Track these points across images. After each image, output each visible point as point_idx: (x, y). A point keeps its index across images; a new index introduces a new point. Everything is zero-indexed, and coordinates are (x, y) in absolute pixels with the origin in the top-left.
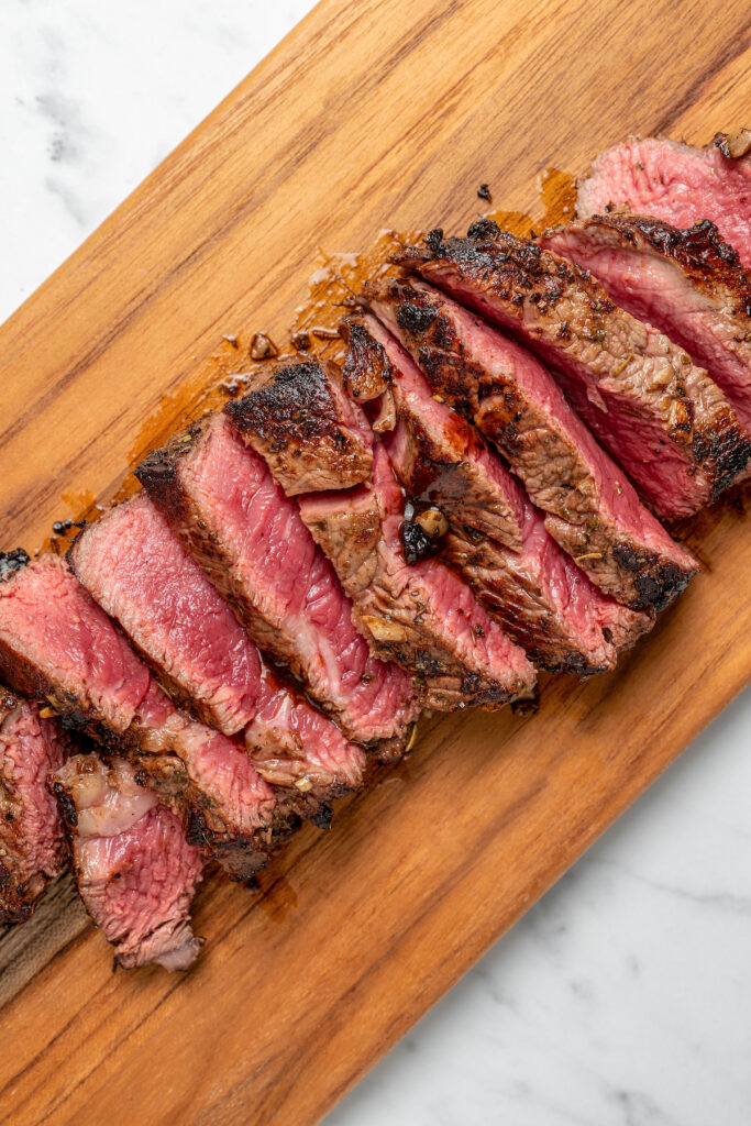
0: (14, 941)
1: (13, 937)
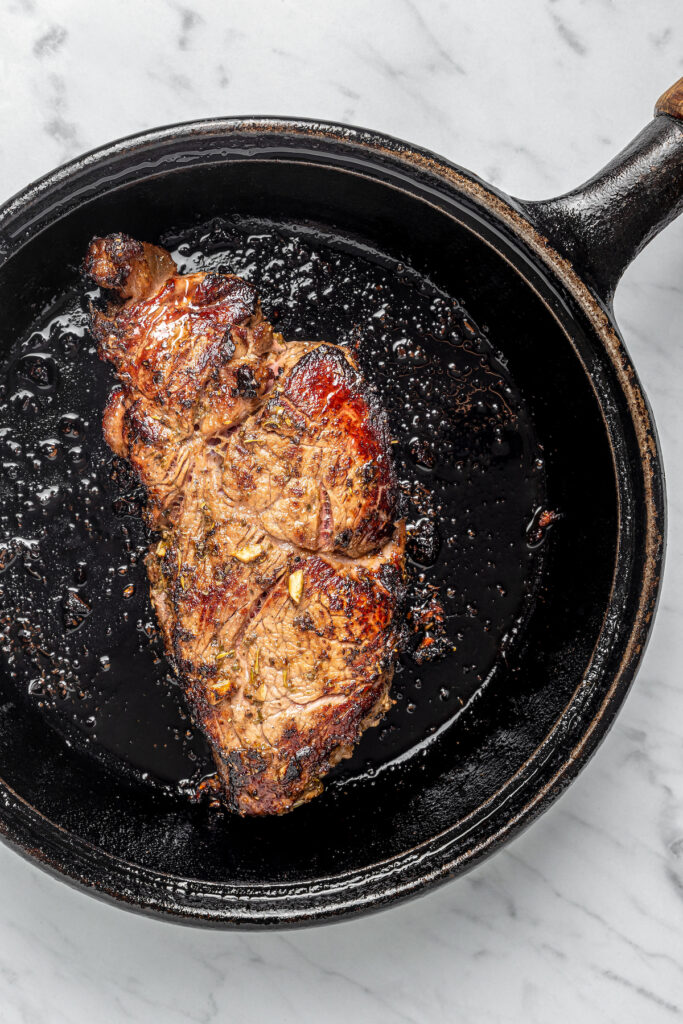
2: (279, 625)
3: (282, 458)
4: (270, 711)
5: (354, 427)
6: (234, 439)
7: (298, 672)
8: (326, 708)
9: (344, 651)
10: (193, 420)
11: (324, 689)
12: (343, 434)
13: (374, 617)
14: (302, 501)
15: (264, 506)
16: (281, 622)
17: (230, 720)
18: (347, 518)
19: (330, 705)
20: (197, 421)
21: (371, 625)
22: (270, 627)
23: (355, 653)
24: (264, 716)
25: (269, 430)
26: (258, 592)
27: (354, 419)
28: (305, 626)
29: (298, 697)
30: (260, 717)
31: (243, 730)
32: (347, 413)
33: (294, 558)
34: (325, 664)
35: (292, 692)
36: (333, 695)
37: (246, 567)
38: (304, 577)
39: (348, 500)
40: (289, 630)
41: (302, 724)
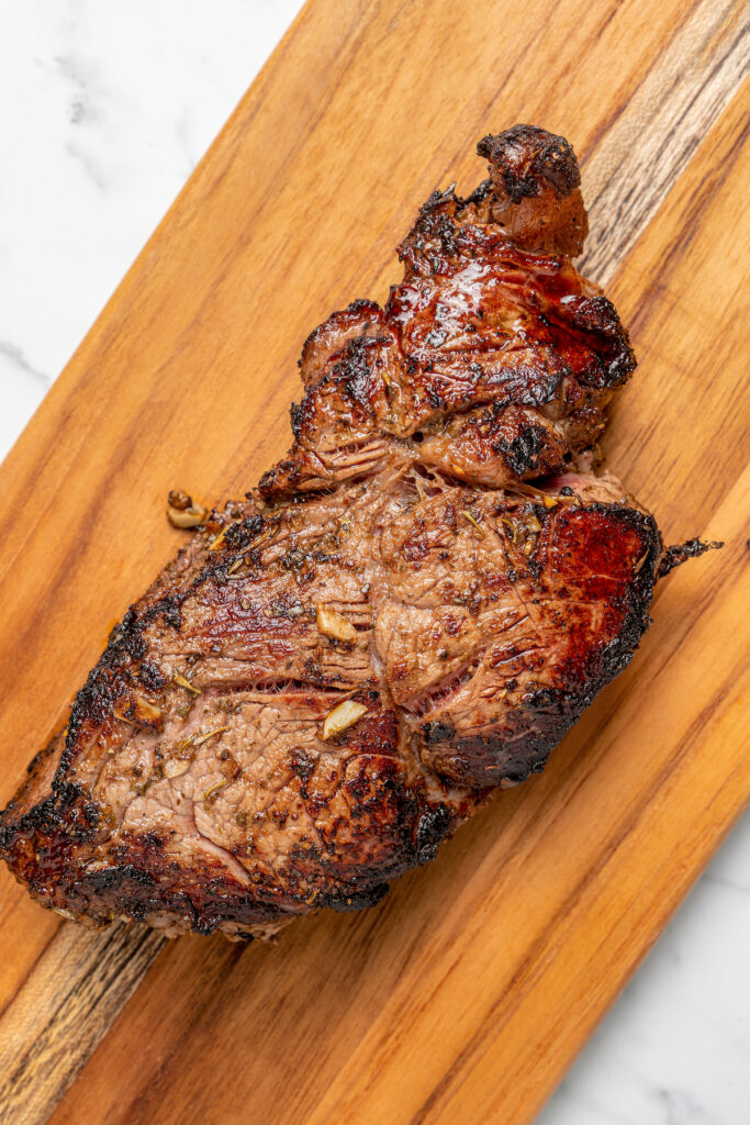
0: (671, 114)
1: (673, 118)
2: (274, 733)
3: (479, 575)
4: (160, 795)
5: (583, 637)
6: (450, 493)
7: (235, 798)
8: (218, 865)
9: (303, 839)
10: (422, 424)
11: (238, 846)
12: (565, 629)
13: (374, 847)
14: (446, 639)
15: (405, 597)
16: (282, 732)
17: (111, 751)
18: (466, 717)
19: (225, 867)
20: (425, 430)
21: (361, 850)
22: (264, 722)
23: (313, 853)
24: (150, 792)
25: (501, 531)
26: (295, 673)
27: (593, 627)
28: (299, 769)
29: (203, 819)
30: (146, 787)
31: (112, 780)
32: (594, 613)
33: (374, 689)
34: (271, 826)
35: (207, 809)
36: (239, 863)
37: (315, 635)
38: (361, 721)
39: (490, 701)
40: (279, 748)
41: (175, 848)
